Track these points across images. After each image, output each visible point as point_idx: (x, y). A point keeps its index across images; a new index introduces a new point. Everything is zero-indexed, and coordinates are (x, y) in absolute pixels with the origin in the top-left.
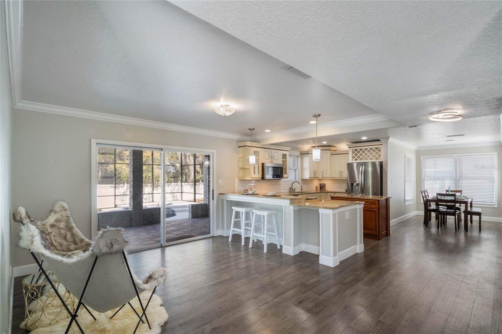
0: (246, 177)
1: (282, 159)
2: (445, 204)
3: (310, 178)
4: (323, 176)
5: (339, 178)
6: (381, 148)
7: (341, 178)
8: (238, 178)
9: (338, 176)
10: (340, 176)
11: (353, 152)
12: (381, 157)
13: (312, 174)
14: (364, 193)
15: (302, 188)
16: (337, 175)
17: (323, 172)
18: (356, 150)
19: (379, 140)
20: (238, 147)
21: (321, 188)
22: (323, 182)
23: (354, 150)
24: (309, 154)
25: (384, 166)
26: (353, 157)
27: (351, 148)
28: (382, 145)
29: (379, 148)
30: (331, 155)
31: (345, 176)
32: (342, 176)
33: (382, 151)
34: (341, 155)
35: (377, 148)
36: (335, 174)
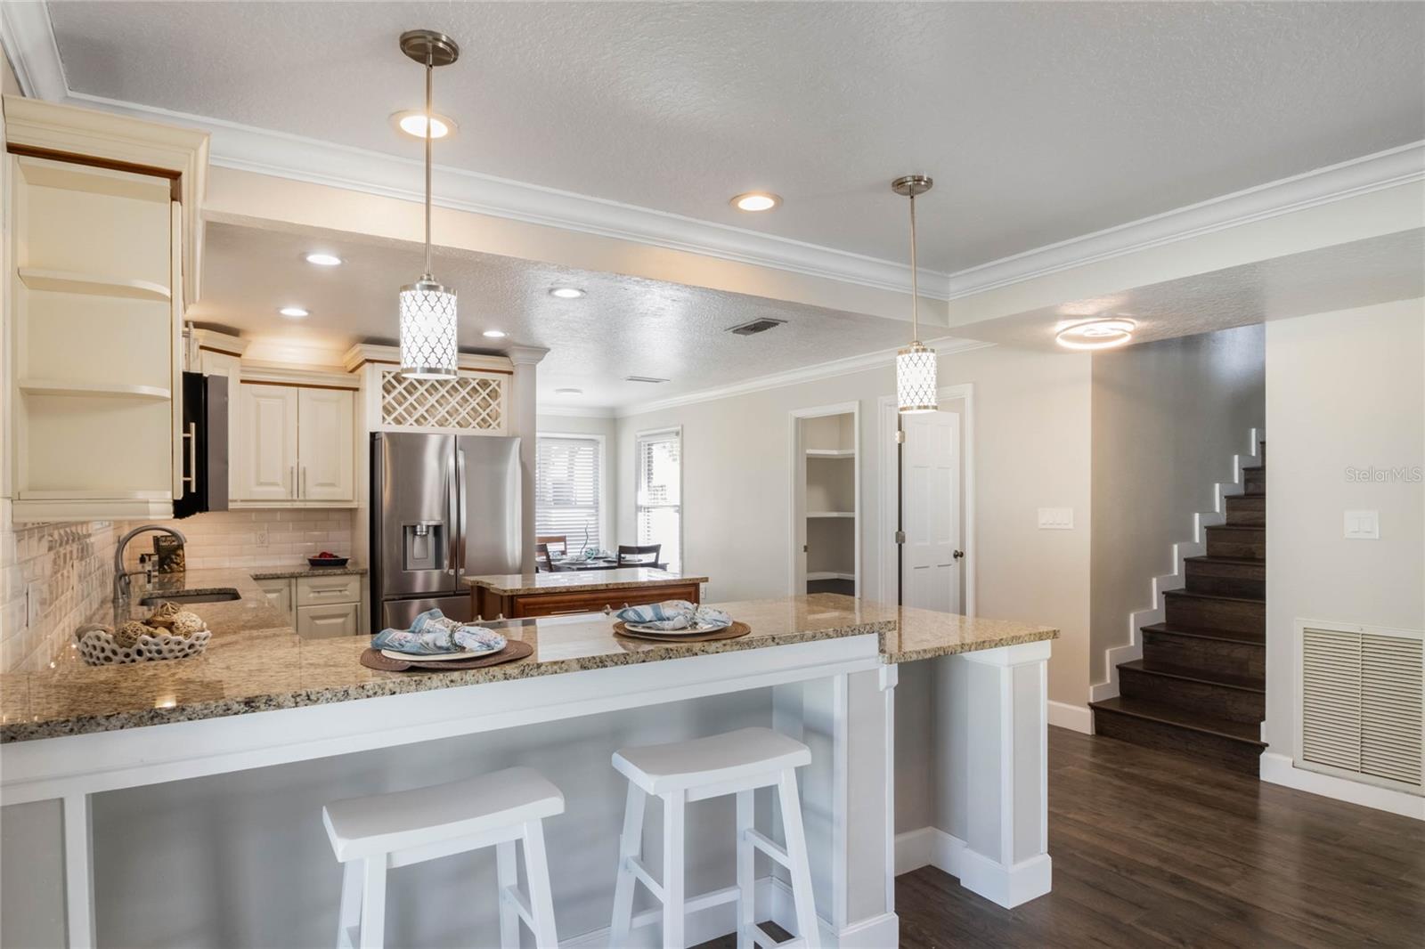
5: (287, 505)
6: (499, 385)
7: (300, 506)
9: (278, 492)
10: (290, 493)
11: (387, 389)
12: (504, 419)
14: (463, 567)
16: (274, 489)
18: (400, 378)
19: (502, 354)
20: (12, 149)
23: (389, 378)
26: (387, 410)
27: (376, 364)
28: (510, 373)
29: (494, 385)
30: (242, 381)
31: (317, 494)
32: (305, 495)
33: (503, 399)
34: (295, 388)
35: (484, 384)
36: (261, 484)
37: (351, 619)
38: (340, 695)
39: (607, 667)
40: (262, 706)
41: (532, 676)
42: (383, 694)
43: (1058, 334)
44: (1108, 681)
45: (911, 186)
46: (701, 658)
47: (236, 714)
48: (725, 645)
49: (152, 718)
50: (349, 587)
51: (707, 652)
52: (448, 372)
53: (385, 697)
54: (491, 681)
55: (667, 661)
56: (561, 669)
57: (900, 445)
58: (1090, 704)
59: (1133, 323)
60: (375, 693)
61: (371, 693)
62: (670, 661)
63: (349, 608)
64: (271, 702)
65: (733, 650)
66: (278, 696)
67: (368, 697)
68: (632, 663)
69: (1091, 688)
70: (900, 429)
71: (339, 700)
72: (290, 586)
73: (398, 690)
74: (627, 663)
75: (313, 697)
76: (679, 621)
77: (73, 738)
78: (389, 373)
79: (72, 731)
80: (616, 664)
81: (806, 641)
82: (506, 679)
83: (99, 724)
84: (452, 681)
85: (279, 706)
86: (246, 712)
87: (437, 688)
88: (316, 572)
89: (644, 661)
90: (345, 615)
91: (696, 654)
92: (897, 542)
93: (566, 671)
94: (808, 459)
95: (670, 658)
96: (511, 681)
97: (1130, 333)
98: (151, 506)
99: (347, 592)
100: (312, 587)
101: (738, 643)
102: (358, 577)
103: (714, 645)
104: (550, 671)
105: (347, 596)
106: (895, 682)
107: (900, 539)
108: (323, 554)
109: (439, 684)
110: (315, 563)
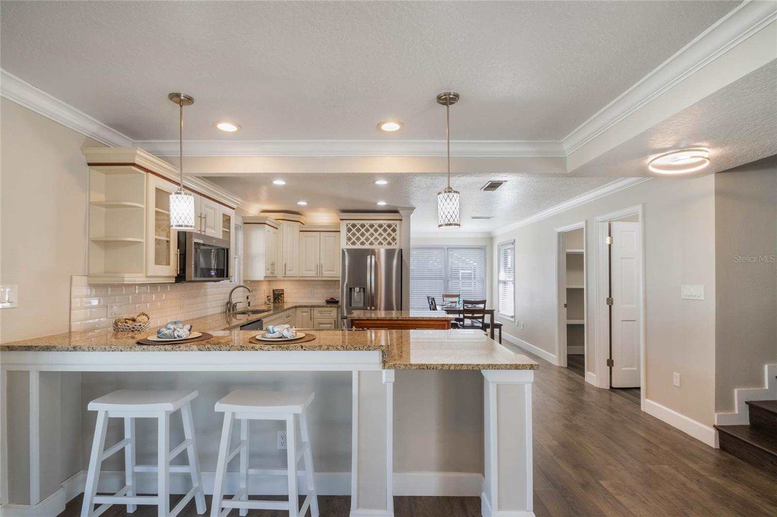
0: (127, 275)
1: (222, 229)
2: (470, 315)
3: (265, 277)
4: (285, 273)
5: (316, 279)
6: (396, 226)
7: (321, 279)
8: (85, 279)
9: (313, 273)
10: (317, 274)
11: (349, 230)
12: (398, 241)
13: (268, 269)
14: (373, 306)
15: (249, 301)
16: (311, 272)
17: (285, 265)
18: (354, 226)
19: (396, 212)
20: (90, 164)
21: (275, 299)
22: (278, 286)
23: (349, 226)
24: (265, 224)
25: (404, 258)
26: (349, 239)
27: (344, 221)
28: (401, 220)
29: (394, 226)
30: (300, 231)
31: (327, 274)
32: (322, 274)
33: (398, 232)
34: (319, 233)
35: (389, 226)
36: (307, 270)
37: (333, 324)
38: (103, 349)
39: (211, 351)
40: (78, 350)
41: (177, 351)
42: (118, 351)
43: (649, 165)
44: (737, 412)
45: (447, 100)
46: (260, 352)
47: (70, 351)
48: (273, 347)
49: (47, 349)
50: (333, 312)
51: (263, 350)
52: (191, 226)
53: (119, 352)
54: (159, 351)
55: (241, 352)
56: (189, 349)
57: (610, 246)
58: (714, 426)
59: (707, 151)
60: (115, 350)
61: (114, 350)
62: (243, 352)
63: (332, 321)
64: (81, 349)
65: (277, 350)
66: (83, 346)
67: (113, 351)
68: (224, 350)
69: (716, 414)
70: (610, 235)
71: (103, 351)
72: (311, 310)
73: (123, 350)
74: (221, 350)
75: (94, 349)
76: (277, 335)
77: (27, 352)
78: (349, 224)
79: (26, 350)
80: (215, 350)
81: (323, 350)
82: (165, 351)
83: (33, 349)
84: (143, 349)
85: (84, 350)
86: (73, 351)
87: (138, 351)
88: (329, 305)
89: (229, 350)
90: (331, 324)
91: (257, 350)
92: (607, 304)
93: (192, 350)
94: (567, 255)
95: (243, 350)
96: (168, 352)
97: (708, 159)
98: (125, 279)
99: (332, 314)
100: (319, 311)
101: (280, 347)
102: (336, 308)
103: (267, 347)
104: (185, 349)
105: (332, 316)
106: (393, 380)
107: (610, 301)
108: (332, 299)
109: (139, 349)
110: (328, 302)
